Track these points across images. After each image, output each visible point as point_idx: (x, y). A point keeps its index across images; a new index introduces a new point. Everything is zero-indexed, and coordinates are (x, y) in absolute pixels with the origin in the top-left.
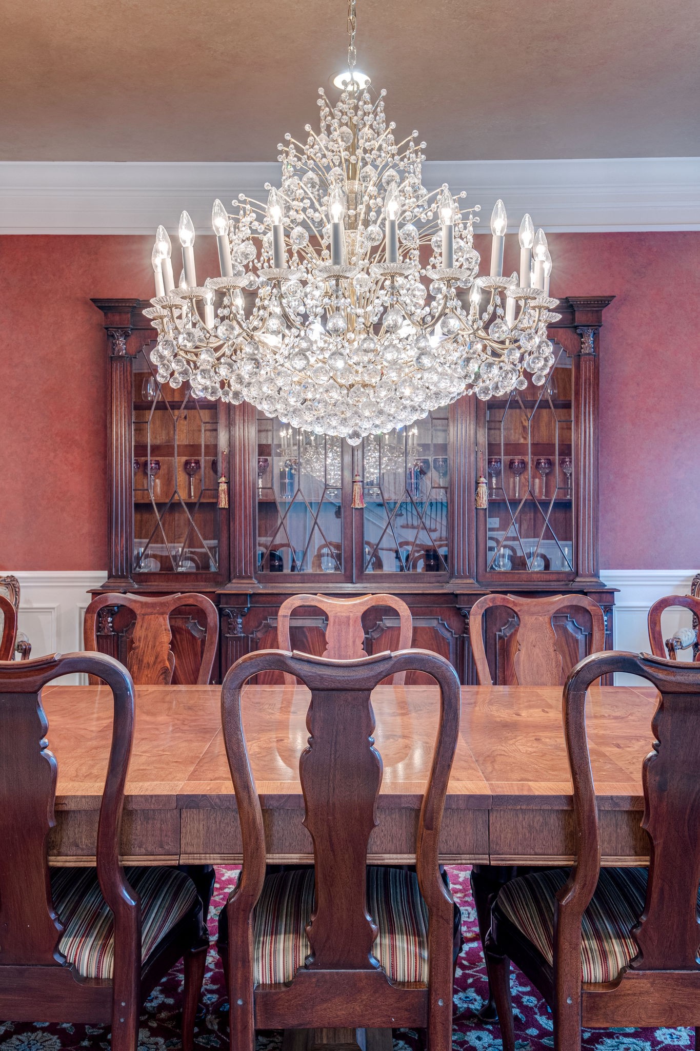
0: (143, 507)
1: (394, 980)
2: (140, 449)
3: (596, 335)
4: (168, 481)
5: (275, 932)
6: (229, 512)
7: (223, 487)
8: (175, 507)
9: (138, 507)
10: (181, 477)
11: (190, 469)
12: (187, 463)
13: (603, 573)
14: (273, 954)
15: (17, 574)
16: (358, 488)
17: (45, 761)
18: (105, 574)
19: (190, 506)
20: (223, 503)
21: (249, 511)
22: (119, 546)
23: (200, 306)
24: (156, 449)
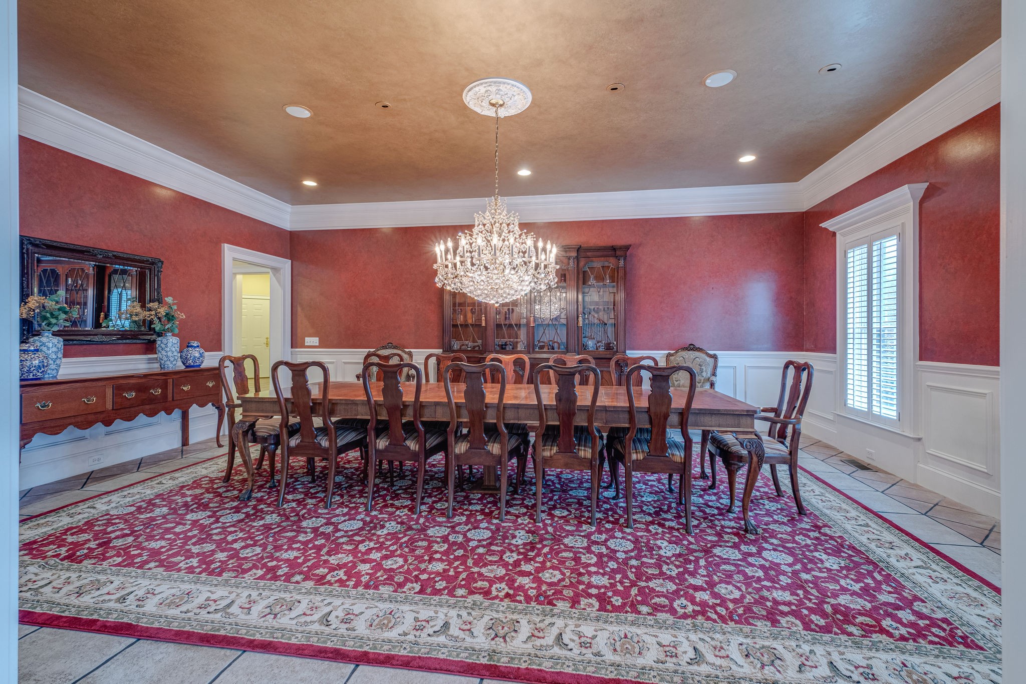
0: (455, 326)
1: (492, 454)
2: (454, 305)
3: (625, 259)
4: (465, 316)
5: (463, 442)
6: (486, 327)
7: (483, 318)
8: (467, 326)
9: (454, 325)
10: (469, 315)
11: (473, 312)
12: (472, 309)
13: (627, 352)
14: (461, 446)
15: (412, 350)
16: (532, 319)
17: (400, 390)
18: (441, 350)
19: (472, 325)
20: (483, 324)
21: (492, 327)
22: (447, 340)
23: (455, 265)
24: (460, 305)
